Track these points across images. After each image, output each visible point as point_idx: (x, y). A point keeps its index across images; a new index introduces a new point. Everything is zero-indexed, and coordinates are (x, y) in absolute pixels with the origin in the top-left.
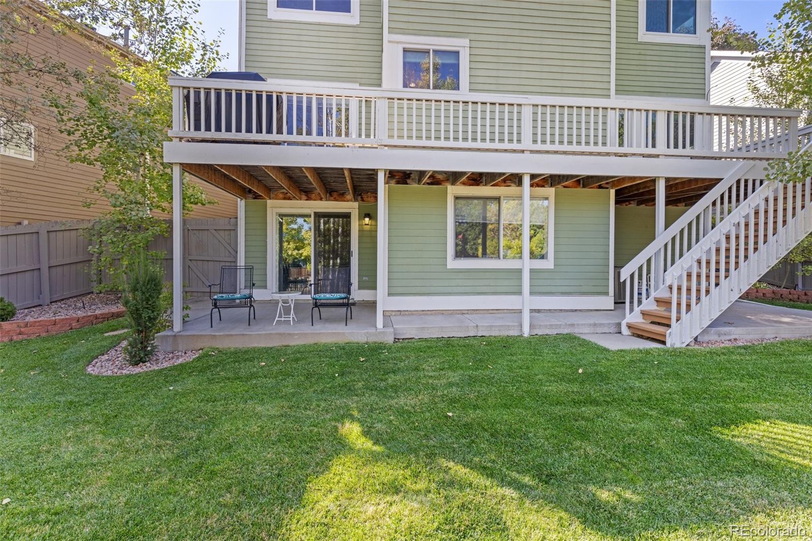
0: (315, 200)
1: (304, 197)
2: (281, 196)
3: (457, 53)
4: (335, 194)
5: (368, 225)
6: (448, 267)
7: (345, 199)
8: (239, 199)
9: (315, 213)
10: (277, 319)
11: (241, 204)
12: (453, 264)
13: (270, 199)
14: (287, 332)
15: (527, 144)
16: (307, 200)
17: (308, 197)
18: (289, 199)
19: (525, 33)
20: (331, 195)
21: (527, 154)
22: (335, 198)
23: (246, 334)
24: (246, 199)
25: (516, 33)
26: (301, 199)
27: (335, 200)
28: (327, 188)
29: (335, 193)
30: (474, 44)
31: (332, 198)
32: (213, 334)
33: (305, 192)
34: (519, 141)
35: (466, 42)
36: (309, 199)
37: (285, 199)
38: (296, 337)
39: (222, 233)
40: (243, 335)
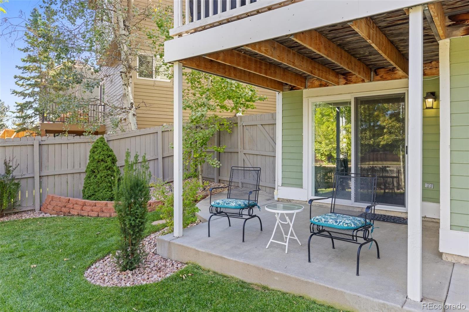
0: (355, 83)
1: (342, 81)
2: (317, 83)
4: (382, 72)
5: (432, 108)
7: (397, 76)
8: (277, 93)
9: (356, 99)
10: (271, 240)
11: (279, 96)
13: (305, 88)
14: (266, 268)
16: (346, 84)
17: (347, 80)
18: (326, 85)
20: (376, 74)
22: (381, 77)
23: (225, 258)
24: (283, 91)
26: (338, 84)
27: (383, 79)
28: (367, 65)
29: (382, 70)
31: (378, 77)
32: (197, 249)
33: (343, 74)
36: (348, 82)
37: (321, 86)
38: (276, 278)
39: (267, 127)
40: (221, 258)
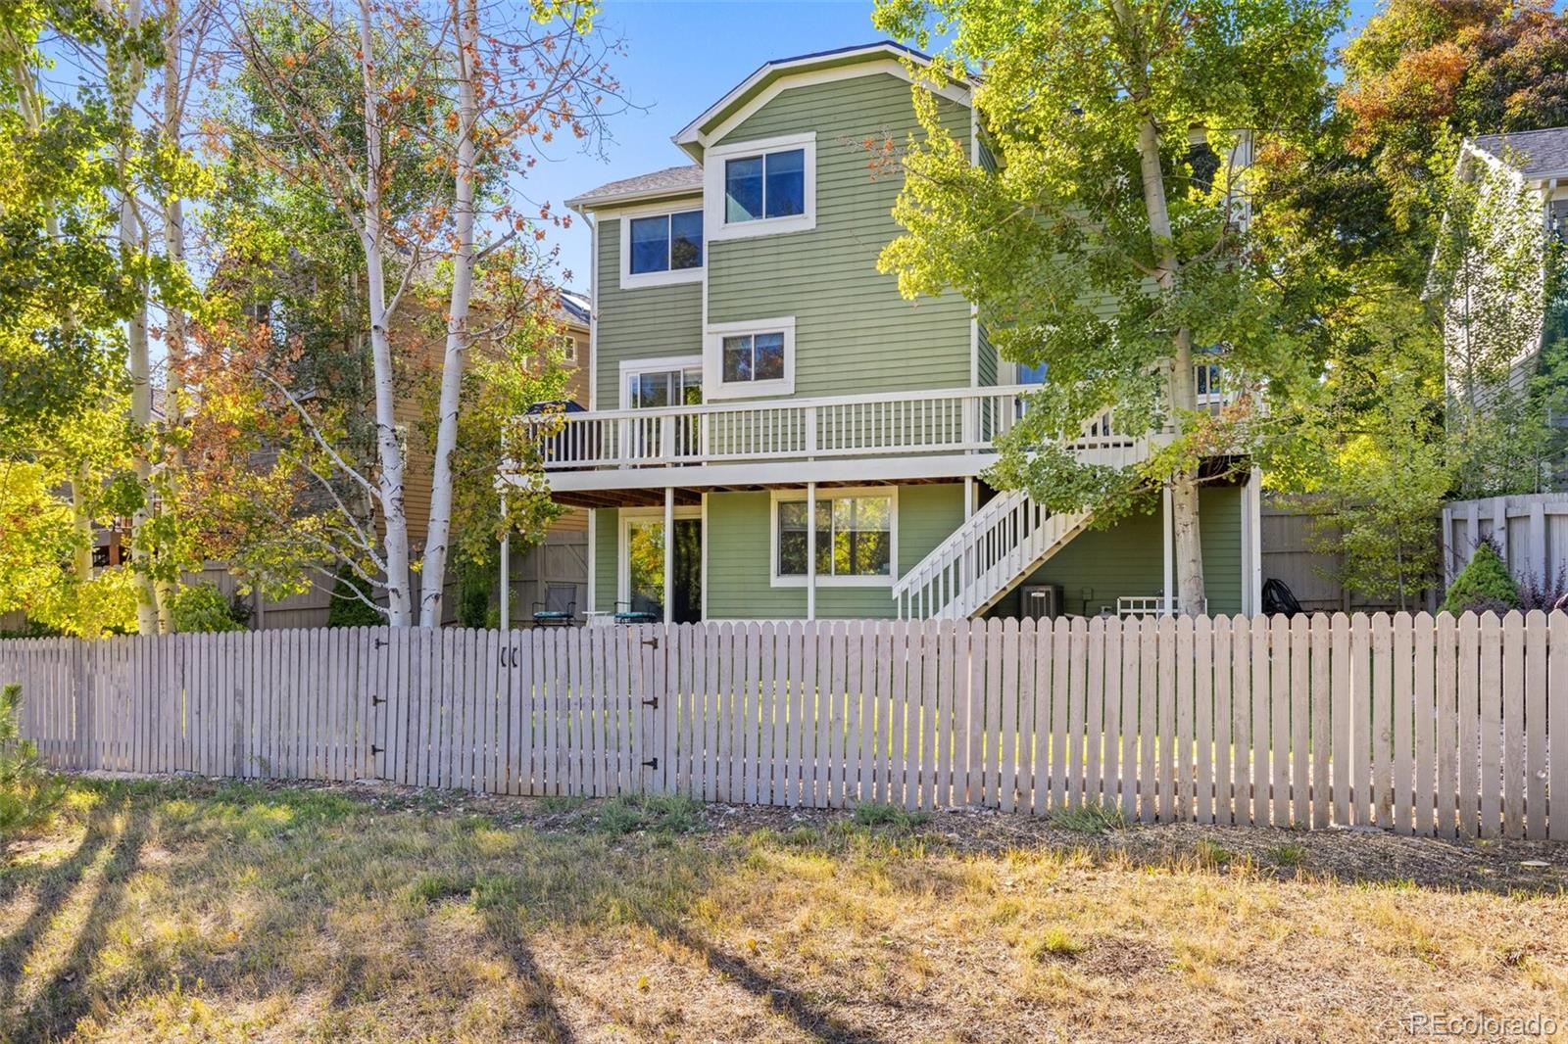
3: (781, 335)
6: (772, 585)
11: (592, 514)
12: (777, 581)
13: (622, 506)
15: (811, 449)
19: (861, 299)
21: (811, 463)
25: (850, 300)
30: (800, 322)
34: (803, 449)
35: (790, 321)
